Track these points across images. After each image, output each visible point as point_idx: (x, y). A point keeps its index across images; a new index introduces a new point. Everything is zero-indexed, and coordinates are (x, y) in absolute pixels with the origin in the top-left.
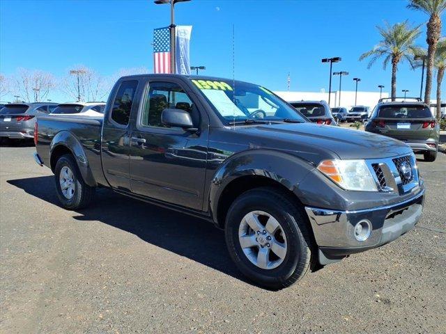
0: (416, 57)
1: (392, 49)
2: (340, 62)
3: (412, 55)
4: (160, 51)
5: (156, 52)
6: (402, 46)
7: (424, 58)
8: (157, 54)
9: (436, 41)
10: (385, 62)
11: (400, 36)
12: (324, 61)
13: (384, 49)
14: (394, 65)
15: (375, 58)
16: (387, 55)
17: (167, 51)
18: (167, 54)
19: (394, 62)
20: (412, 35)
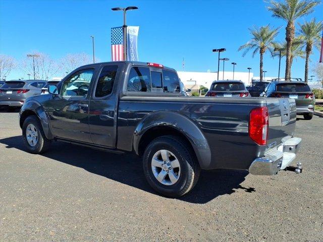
0: (275, 50)
1: (259, 43)
2: (224, 51)
3: (273, 48)
4: (116, 44)
5: (113, 44)
6: (267, 42)
7: (281, 50)
8: (113, 46)
9: (292, 39)
10: (254, 52)
11: (265, 35)
12: (214, 50)
13: (254, 43)
14: (261, 54)
15: (248, 50)
16: (256, 47)
17: (121, 44)
18: (121, 46)
19: (261, 52)
20: (273, 34)
